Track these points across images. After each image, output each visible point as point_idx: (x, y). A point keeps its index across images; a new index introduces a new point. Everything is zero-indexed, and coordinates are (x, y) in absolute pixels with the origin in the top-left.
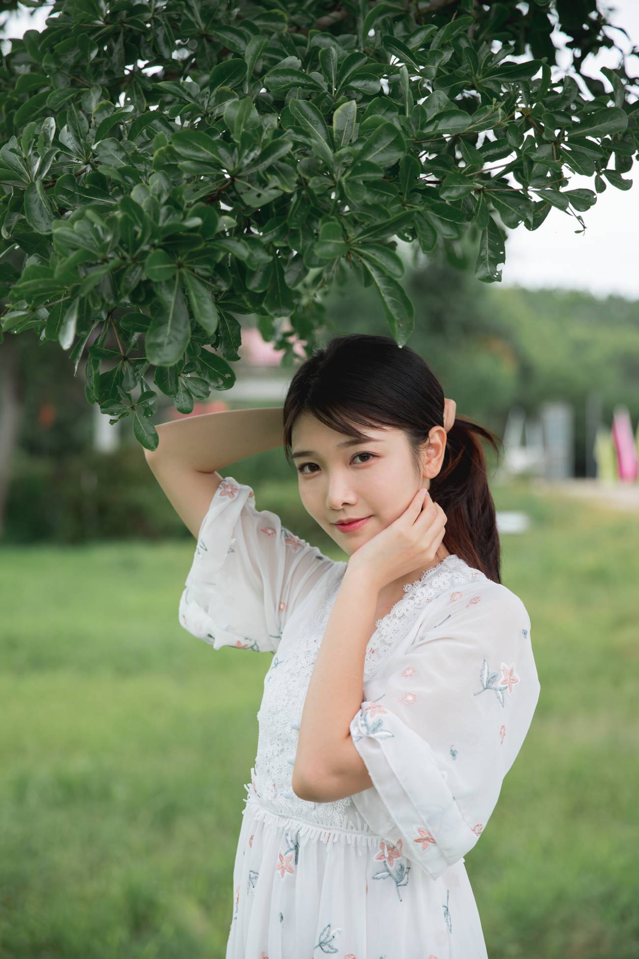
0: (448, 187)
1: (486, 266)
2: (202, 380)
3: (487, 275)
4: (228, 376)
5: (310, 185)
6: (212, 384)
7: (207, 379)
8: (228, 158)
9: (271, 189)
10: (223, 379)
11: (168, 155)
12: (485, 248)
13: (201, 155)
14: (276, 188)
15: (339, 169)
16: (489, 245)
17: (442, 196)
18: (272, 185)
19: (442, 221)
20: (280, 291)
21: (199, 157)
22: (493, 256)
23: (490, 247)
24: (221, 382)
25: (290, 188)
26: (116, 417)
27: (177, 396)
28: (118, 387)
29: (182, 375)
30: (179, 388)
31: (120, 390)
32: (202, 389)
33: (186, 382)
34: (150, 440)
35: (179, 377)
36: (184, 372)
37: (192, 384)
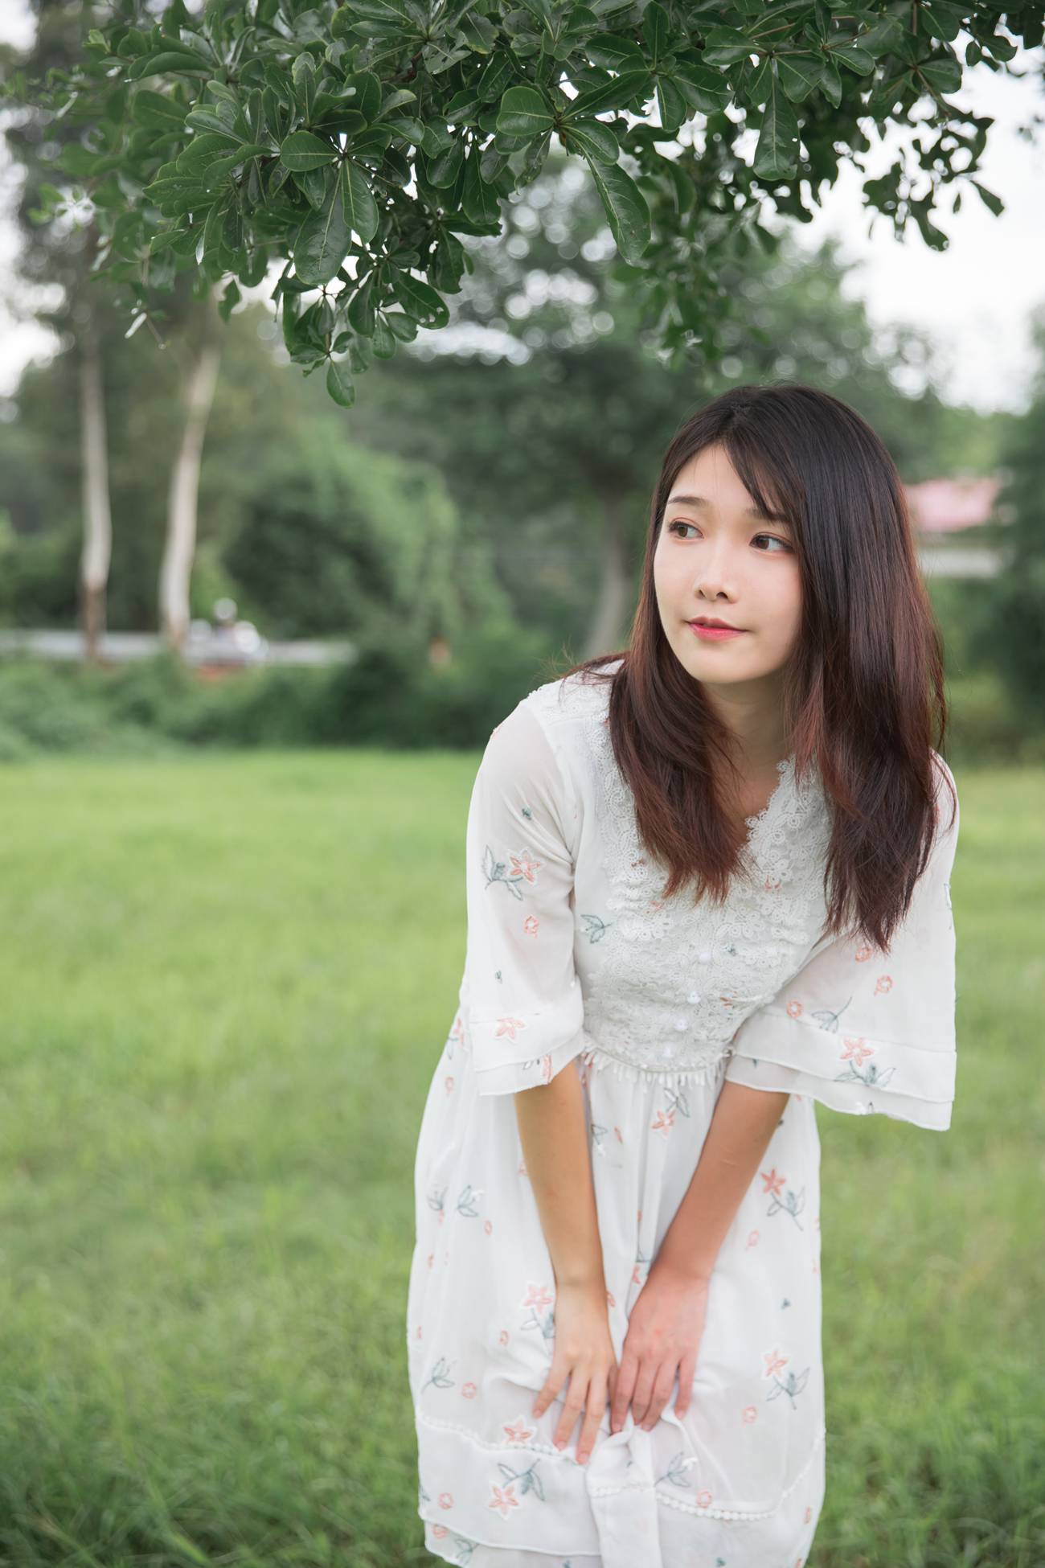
0: (715, 48)
1: (772, 158)
2: (409, 317)
3: (772, 170)
4: (440, 310)
5: (513, 45)
6: (423, 321)
7: (415, 316)
8: (421, 16)
9: (458, 50)
10: (435, 314)
11: (350, 17)
12: (771, 134)
13: (381, 12)
14: (464, 48)
15: (558, 24)
16: (776, 130)
17: (705, 60)
18: (459, 45)
19: (700, 91)
20: (482, 190)
21: (379, 15)
22: (782, 145)
23: (779, 132)
24: (432, 320)
25: (486, 48)
26: (309, 367)
27: (374, 336)
28: (309, 327)
29: (382, 309)
30: (376, 326)
31: (311, 331)
32: (407, 327)
33: (387, 319)
34: (346, 394)
35: (376, 312)
36: (384, 306)
37: (394, 322)
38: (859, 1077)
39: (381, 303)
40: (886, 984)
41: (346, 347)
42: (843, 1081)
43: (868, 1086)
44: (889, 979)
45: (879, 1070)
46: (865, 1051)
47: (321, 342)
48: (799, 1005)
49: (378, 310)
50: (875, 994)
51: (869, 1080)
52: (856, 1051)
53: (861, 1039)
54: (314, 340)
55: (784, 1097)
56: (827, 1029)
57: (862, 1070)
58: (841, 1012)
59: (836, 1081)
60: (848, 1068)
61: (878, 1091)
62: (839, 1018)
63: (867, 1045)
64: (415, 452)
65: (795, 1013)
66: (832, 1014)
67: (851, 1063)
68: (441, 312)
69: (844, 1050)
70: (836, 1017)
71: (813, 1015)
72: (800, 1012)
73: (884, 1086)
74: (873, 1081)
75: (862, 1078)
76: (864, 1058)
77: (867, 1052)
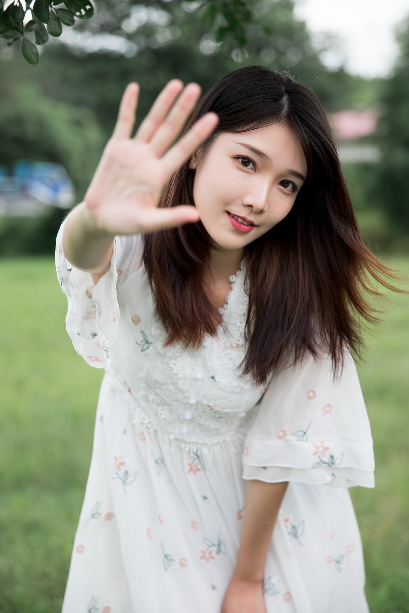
2: (69, 11)
4: (88, 7)
6: (78, 14)
7: (73, 10)
10: (85, 9)
26: (10, 41)
27: (49, 23)
28: (10, 17)
29: (53, 6)
30: (50, 16)
31: (11, 20)
32: (69, 17)
33: (57, 12)
34: (33, 57)
35: (50, 8)
36: (54, 4)
37: (61, 14)
38: (324, 463)
39: (52, 3)
40: (328, 408)
41: (32, 29)
42: (316, 467)
43: (330, 467)
44: (329, 405)
45: (335, 457)
46: (326, 448)
47: (17, 26)
48: (284, 432)
49: (51, 7)
50: (324, 415)
51: (330, 463)
52: (321, 449)
53: (322, 442)
54: (13, 25)
55: (285, 484)
56: (302, 441)
57: (326, 459)
58: (308, 429)
59: (312, 468)
60: (318, 460)
61: (337, 468)
62: (307, 433)
63: (326, 444)
64: (78, 103)
65: (282, 436)
66: (302, 431)
67: (319, 457)
68: (89, 9)
69: (314, 450)
70: (305, 433)
71: (293, 434)
72: (285, 435)
73: (340, 465)
74: (333, 463)
75: (326, 463)
76: (326, 452)
77: (327, 449)
